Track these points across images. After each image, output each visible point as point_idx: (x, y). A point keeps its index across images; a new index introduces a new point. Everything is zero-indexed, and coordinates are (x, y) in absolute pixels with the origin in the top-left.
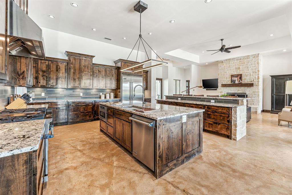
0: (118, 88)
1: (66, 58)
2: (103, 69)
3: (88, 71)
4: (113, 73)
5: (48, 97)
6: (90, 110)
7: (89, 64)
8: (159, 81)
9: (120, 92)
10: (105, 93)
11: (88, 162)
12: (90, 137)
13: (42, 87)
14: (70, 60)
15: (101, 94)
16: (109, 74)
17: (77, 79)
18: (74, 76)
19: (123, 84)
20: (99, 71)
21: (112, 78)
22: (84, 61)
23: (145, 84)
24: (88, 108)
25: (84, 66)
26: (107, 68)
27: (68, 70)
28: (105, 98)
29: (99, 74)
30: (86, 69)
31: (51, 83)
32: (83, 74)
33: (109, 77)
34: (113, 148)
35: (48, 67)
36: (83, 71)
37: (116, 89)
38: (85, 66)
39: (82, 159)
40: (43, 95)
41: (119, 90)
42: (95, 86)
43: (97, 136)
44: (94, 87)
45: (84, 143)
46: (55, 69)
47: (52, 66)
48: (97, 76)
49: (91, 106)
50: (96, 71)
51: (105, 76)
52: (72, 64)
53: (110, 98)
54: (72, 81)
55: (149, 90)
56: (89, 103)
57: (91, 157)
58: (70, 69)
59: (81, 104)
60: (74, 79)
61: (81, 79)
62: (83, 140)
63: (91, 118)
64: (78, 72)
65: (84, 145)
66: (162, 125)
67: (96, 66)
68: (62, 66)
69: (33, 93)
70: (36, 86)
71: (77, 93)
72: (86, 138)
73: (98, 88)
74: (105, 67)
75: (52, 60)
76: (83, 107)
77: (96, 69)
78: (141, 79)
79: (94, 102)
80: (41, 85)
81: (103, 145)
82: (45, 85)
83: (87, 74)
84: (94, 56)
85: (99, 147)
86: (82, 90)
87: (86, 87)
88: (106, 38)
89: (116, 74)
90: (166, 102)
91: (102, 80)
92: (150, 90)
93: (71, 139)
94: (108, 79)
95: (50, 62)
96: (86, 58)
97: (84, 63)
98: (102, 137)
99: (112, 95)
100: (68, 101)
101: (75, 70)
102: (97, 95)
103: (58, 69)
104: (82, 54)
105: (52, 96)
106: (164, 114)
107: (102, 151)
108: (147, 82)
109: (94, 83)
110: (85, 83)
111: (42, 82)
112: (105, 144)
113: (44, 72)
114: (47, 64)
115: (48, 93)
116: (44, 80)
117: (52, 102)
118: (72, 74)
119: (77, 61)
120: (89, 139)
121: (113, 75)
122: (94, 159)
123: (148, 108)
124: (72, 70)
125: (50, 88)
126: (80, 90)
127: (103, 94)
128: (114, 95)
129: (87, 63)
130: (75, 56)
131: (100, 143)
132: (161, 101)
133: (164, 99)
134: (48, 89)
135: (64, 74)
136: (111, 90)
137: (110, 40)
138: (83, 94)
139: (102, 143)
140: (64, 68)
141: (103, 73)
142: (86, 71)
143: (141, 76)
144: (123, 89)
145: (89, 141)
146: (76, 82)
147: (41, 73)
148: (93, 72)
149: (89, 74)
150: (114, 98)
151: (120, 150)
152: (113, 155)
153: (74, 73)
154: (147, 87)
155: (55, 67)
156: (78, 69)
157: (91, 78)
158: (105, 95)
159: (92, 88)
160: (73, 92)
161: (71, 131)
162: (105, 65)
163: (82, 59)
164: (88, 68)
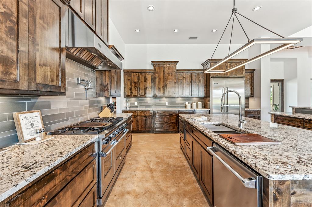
0: (207, 96)
1: (152, 68)
2: (188, 75)
3: (172, 79)
4: (200, 78)
5: (140, 106)
6: (174, 121)
7: (173, 71)
8: (277, 83)
9: (209, 101)
10: (191, 102)
11: (152, 192)
12: (167, 155)
13: (135, 96)
14: (155, 69)
15: (187, 103)
16: (195, 80)
17: (162, 88)
18: (159, 85)
19: (213, 91)
20: (183, 77)
21: (200, 84)
22: (168, 69)
23: (249, 88)
24: (172, 119)
25: (167, 74)
26: (193, 73)
27: (153, 80)
28: (192, 107)
29: (184, 81)
30: (170, 77)
31: (141, 93)
32: (167, 82)
33: (196, 84)
34: (189, 181)
35: (138, 78)
36: (167, 79)
37: (205, 97)
38: (169, 74)
39: (148, 185)
40: (136, 103)
41: (208, 99)
42: (179, 94)
43: (175, 154)
44: (179, 96)
45: (158, 160)
46: (144, 80)
47: (141, 78)
48: (181, 83)
49: (174, 117)
50: (180, 77)
51: (191, 82)
52: (157, 73)
53: (197, 107)
54: (157, 90)
55: (257, 97)
56: (173, 113)
57: (158, 185)
58: (155, 78)
59: (165, 114)
60: (159, 88)
61: (166, 88)
62: (160, 155)
63: (175, 130)
64: (163, 81)
65: (157, 164)
66: (286, 195)
67: (180, 72)
68: (149, 77)
69: (129, 102)
70: (130, 96)
71: (162, 102)
72: (163, 154)
73: (183, 96)
74: (191, 71)
75: (141, 71)
76: (167, 117)
77: (180, 76)
78: (243, 82)
79: (177, 112)
80: (134, 96)
81: (178, 170)
82: (136, 95)
83: (170, 82)
84: (178, 62)
85: (172, 172)
86: (167, 99)
87: (171, 95)
88: (190, 38)
89: (204, 79)
90: (293, 119)
91: (188, 87)
92: (259, 97)
93: (149, 151)
94: (194, 86)
95: (140, 74)
96: (169, 64)
97: (168, 71)
98: (180, 157)
99: (200, 104)
100: (153, 110)
101: (160, 79)
102: (183, 104)
103: (146, 80)
104: (166, 62)
105: (142, 105)
106: (294, 160)
107: (173, 180)
108: (252, 87)
109: (178, 91)
110: (169, 92)
111: (135, 93)
112: (181, 170)
113: (135, 83)
114: (137, 76)
115: (139, 102)
116: (136, 90)
117: (141, 111)
118: (157, 83)
119: (161, 69)
120: (166, 156)
121: (200, 81)
122: (160, 190)
123: (249, 131)
124: (157, 80)
125: (140, 97)
126: (166, 99)
127: (188, 103)
128: (202, 104)
129: (170, 71)
130: (159, 65)
131: (175, 166)
132: (282, 116)
133: (289, 112)
134: (140, 99)
135: (151, 84)
136: (199, 99)
137: (196, 38)
138: (169, 103)
139: (177, 167)
140: (151, 78)
141: (188, 79)
142: (170, 79)
143: (242, 78)
144: (213, 97)
145: (165, 159)
146: (160, 91)
147: (133, 84)
148: (177, 79)
149: (173, 81)
150: (202, 108)
151: (198, 188)
152: (185, 194)
153: (159, 82)
154: (253, 93)
155: (143, 78)
156: (163, 78)
157: (175, 86)
158: (192, 104)
159: (177, 97)
160: (159, 101)
161: (153, 141)
162: (190, 70)
163: (166, 67)
164: (172, 76)
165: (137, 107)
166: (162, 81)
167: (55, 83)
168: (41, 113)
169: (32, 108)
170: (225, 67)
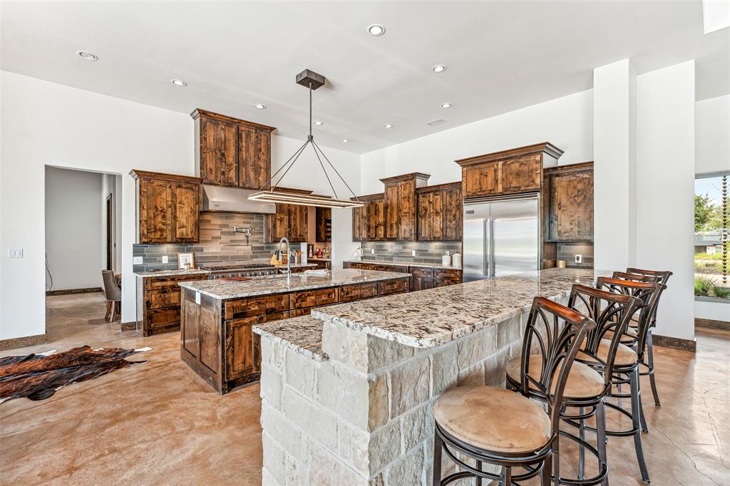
2: (437, 197)
3: (409, 206)
5: (378, 256)
7: (411, 192)
13: (372, 240)
14: (386, 193)
15: (447, 253)
16: (450, 205)
17: (394, 225)
18: (390, 219)
20: (429, 201)
22: (403, 189)
25: (403, 198)
26: (445, 190)
29: (430, 209)
30: (407, 203)
32: (402, 214)
35: (368, 210)
36: (403, 208)
40: (373, 252)
42: (423, 235)
46: (374, 213)
47: (372, 208)
48: (426, 213)
50: (424, 202)
51: (442, 210)
52: (389, 199)
54: (389, 229)
60: (391, 225)
61: (400, 225)
67: (424, 193)
68: (381, 205)
69: (365, 249)
70: (367, 239)
74: (441, 189)
75: (371, 198)
77: (424, 199)
82: (374, 237)
83: (407, 213)
86: (415, 244)
91: (437, 221)
94: (448, 217)
95: (370, 202)
96: (405, 180)
97: (403, 193)
101: (392, 209)
103: (377, 212)
109: (421, 230)
110: (404, 231)
111: (364, 234)
114: (367, 206)
116: (365, 230)
118: (388, 216)
119: (394, 191)
124: (389, 210)
125: (378, 241)
126: (413, 246)
129: (407, 192)
130: (391, 184)
134: (378, 244)
135: (383, 217)
140: (383, 207)
141: (438, 205)
142: (406, 208)
143: (532, 193)
146: (393, 230)
148: (419, 206)
149: (411, 212)
153: (391, 214)
157: (413, 220)
160: (403, 248)
163: (401, 186)
164: (408, 201)
165: (374, 258)
166: (395, 212)
167: (189, 237)
168: (194, 254)
169: (188, 251)
170: (493, 173)
